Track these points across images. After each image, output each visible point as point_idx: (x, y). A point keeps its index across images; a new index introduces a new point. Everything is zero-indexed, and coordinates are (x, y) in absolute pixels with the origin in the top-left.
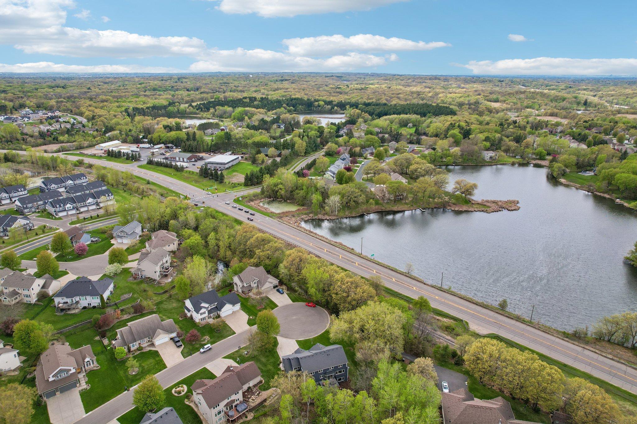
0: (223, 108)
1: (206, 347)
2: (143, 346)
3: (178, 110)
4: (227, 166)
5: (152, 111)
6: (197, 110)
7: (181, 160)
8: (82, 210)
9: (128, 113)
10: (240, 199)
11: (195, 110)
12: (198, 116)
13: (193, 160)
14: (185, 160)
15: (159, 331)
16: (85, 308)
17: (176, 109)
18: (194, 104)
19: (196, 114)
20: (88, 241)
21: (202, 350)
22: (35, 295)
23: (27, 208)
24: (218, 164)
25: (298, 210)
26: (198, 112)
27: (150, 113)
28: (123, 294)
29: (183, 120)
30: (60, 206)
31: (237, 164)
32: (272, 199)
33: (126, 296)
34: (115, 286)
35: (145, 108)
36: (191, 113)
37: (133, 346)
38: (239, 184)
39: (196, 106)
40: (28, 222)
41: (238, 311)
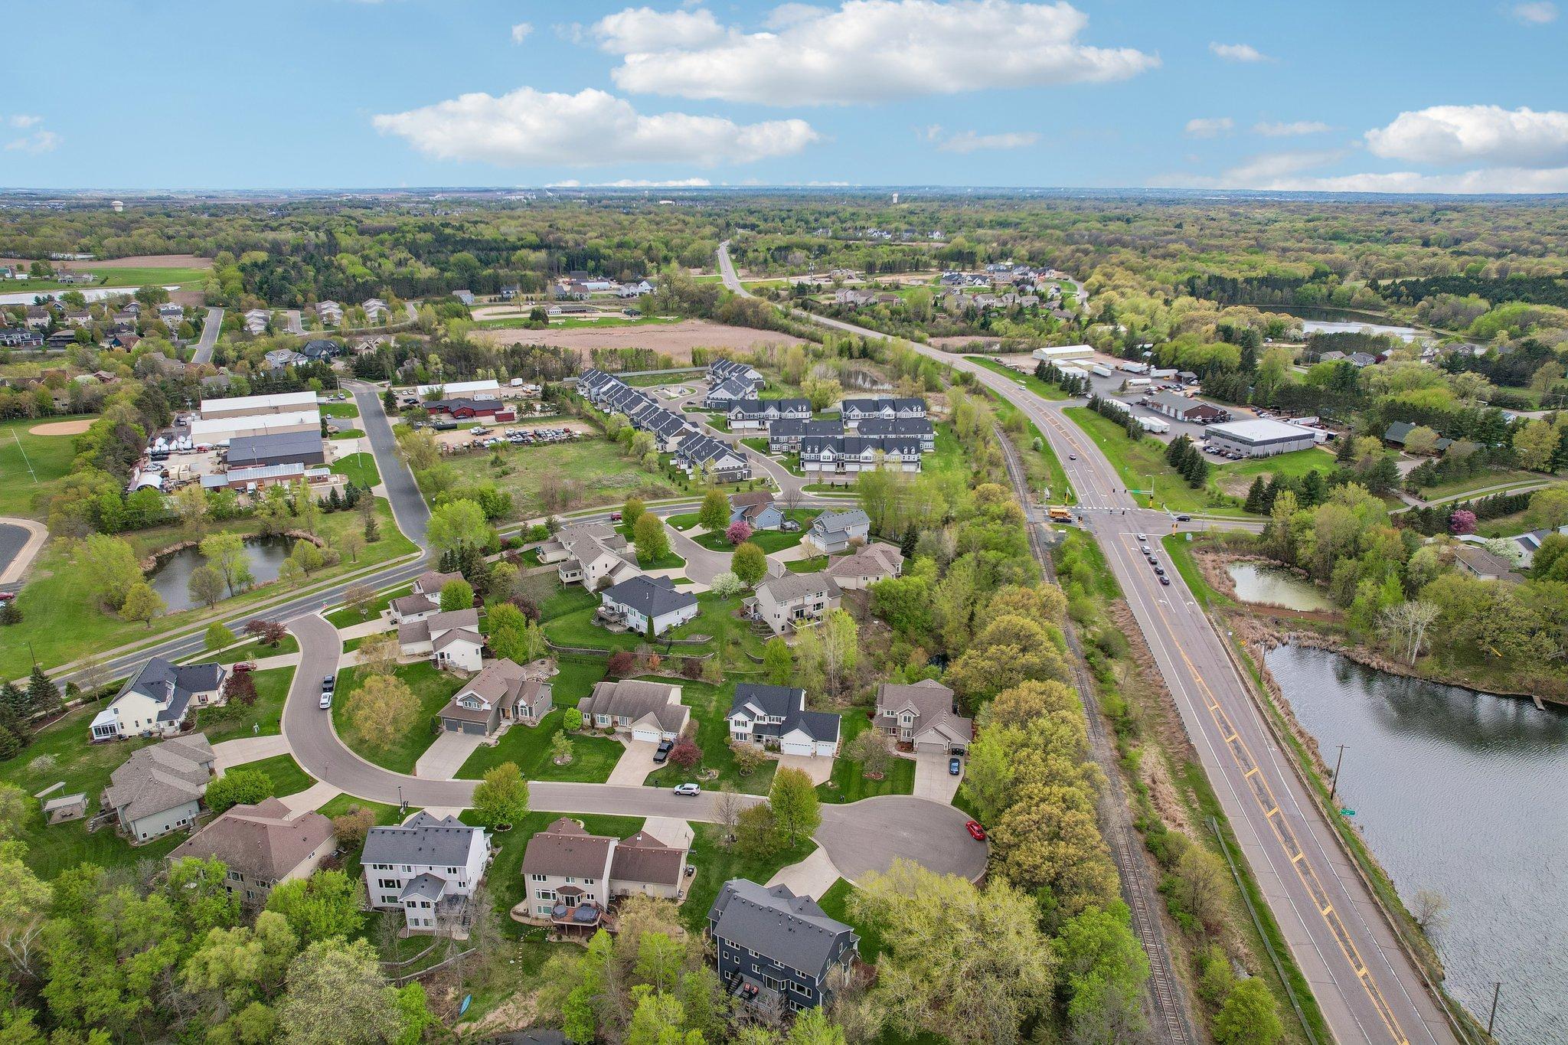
0: (1463, 300)
1: (687, 785)
2: (617, 729)
3: (1330, 295)
4: (1255, 451)
5: (1259, 288)
6: (1385, 298)
7: (1172, 412)
8: (849, 468)
9: (1193, 288)
10: (1189, 537)
11: (1377, 298)
12: (1378, 314)
13: (1199, 419)
14: (1180, 416)
15: (651, 715)
16: (631, 629)
17: (1324, 290)
18: (1383, 283)
19: (1376, 307)
20: (774, 524)
21: (677, 788)
22: (596, 580)
23: (777, 442)
24: (1235, 439)
25: (1316, 612)
26: (1384, 303)
27: (1250, 294)
28: (696, 632)
29: (1298, 320)
30: (813, 451)
31: (1299, 452)
32: (1278, 562)
33: (699, 638)
34: (699, 614)
35: (1241, 279)
36: (1363, 305)
37: (603, 720)
38: (1235, 503)
39: (1386, 288)
40: (742, 465)
41: (824, 758)
